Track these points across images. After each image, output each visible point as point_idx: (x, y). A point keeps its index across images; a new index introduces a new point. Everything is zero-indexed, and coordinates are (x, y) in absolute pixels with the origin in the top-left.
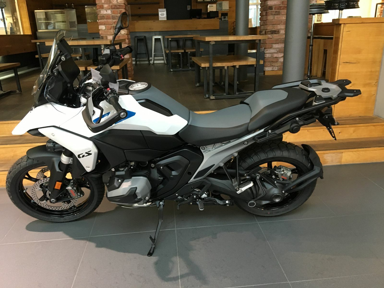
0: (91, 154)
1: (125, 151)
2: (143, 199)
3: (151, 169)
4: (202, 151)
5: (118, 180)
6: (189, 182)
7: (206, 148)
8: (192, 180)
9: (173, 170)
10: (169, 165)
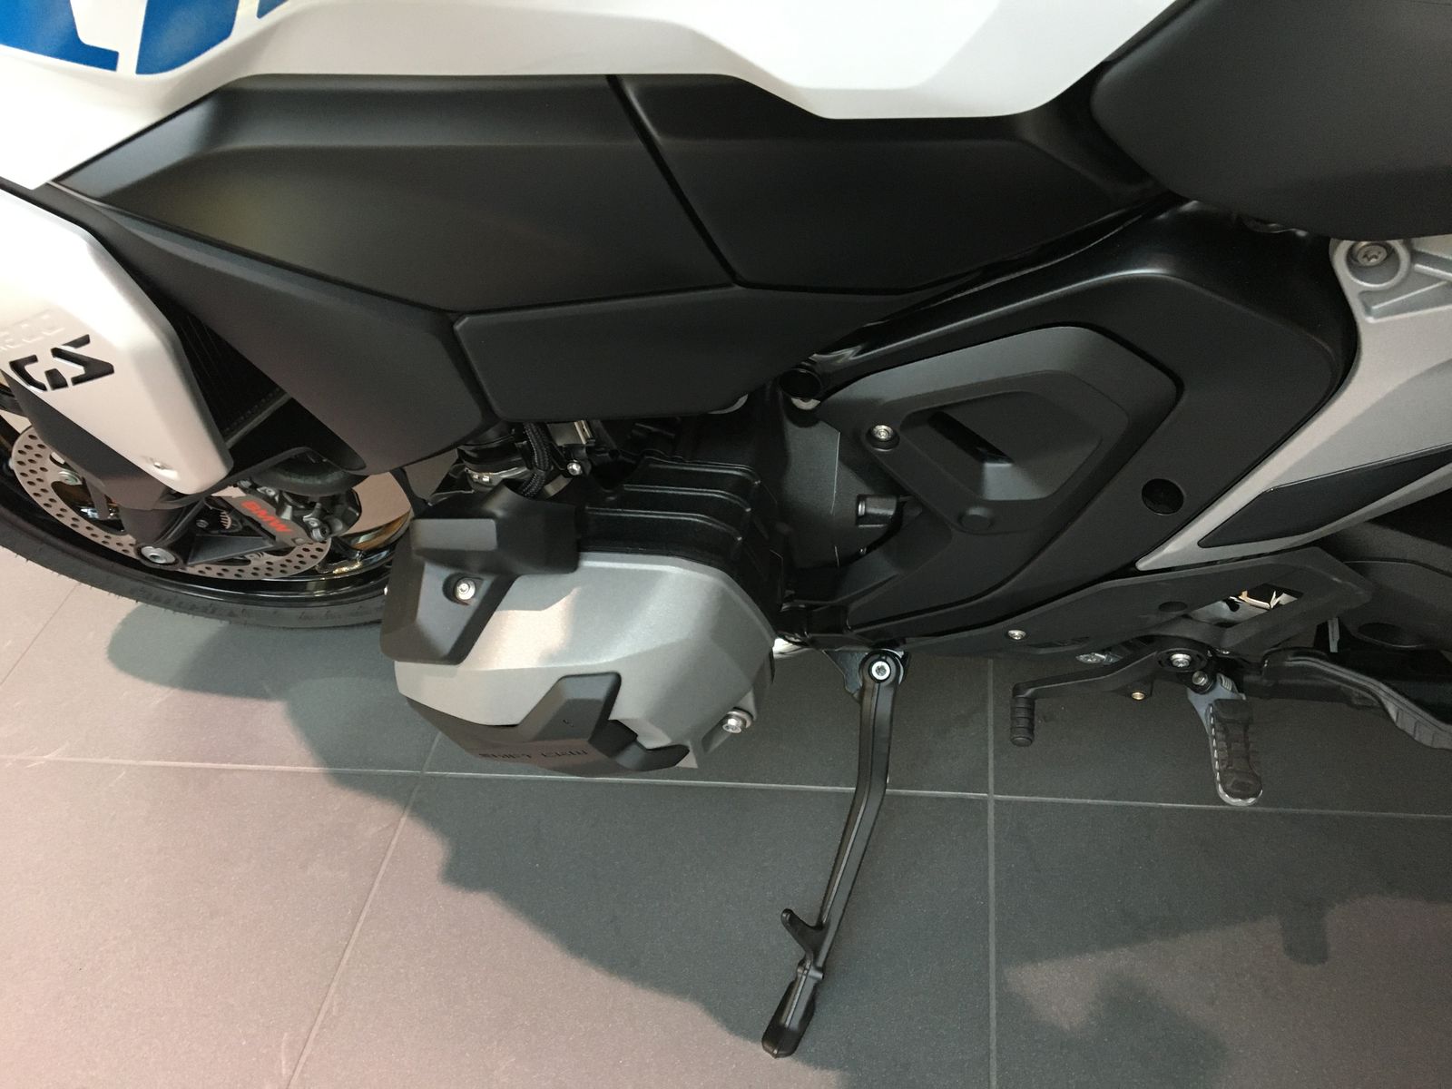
0: (107, 369)
1: (458, 327)
2: (688, 743)
3: (792, 430)
4: (1352, 285)
5: (450, 591)
6: (1142, 565)
7: (1415, 256)
8: (1182, 547)
9: (997, 455)
10: (955, 415)
